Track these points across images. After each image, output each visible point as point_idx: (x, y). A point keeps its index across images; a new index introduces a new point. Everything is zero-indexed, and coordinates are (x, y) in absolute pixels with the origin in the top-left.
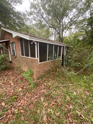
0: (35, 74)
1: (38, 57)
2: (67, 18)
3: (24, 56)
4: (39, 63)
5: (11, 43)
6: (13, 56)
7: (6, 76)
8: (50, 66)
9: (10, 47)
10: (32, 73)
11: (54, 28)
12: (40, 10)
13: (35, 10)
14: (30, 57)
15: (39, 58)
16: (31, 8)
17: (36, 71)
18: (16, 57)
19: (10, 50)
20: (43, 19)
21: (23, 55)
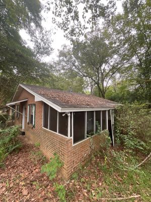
0: (65, 166)
1: (71, 136)
2: (108, 65)
3: (48, 130)
4: (73, 145)
5: (29, 105)
6: (28, 124)
7: (13, 167)
8: (90, 148)
9: (26, 109)
10: (60, 165)
11: (89, 78)
12: (71, 58)
13: (65, 58)
14: (57, 133)
15: (72, 138)
16: (60, 56)
17: (68, 162)
18: (34, 127)
19: (26, 114)
20: (74, 67)
21: (46, 126)
